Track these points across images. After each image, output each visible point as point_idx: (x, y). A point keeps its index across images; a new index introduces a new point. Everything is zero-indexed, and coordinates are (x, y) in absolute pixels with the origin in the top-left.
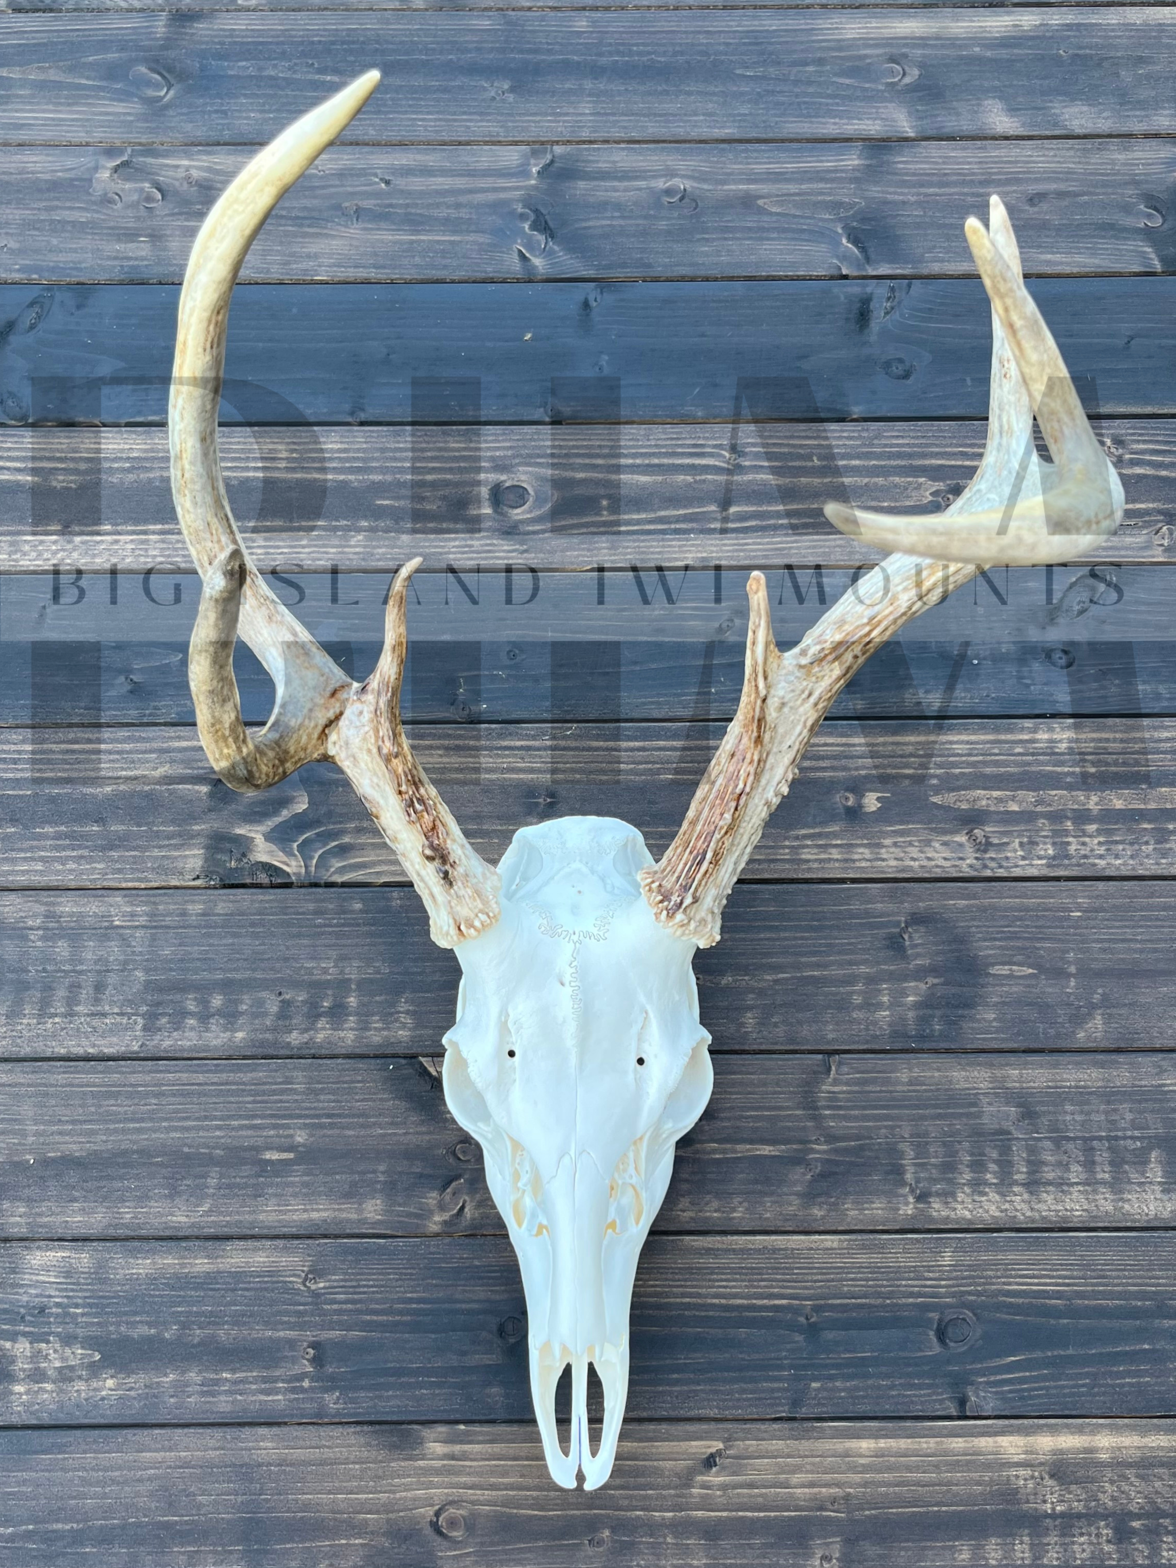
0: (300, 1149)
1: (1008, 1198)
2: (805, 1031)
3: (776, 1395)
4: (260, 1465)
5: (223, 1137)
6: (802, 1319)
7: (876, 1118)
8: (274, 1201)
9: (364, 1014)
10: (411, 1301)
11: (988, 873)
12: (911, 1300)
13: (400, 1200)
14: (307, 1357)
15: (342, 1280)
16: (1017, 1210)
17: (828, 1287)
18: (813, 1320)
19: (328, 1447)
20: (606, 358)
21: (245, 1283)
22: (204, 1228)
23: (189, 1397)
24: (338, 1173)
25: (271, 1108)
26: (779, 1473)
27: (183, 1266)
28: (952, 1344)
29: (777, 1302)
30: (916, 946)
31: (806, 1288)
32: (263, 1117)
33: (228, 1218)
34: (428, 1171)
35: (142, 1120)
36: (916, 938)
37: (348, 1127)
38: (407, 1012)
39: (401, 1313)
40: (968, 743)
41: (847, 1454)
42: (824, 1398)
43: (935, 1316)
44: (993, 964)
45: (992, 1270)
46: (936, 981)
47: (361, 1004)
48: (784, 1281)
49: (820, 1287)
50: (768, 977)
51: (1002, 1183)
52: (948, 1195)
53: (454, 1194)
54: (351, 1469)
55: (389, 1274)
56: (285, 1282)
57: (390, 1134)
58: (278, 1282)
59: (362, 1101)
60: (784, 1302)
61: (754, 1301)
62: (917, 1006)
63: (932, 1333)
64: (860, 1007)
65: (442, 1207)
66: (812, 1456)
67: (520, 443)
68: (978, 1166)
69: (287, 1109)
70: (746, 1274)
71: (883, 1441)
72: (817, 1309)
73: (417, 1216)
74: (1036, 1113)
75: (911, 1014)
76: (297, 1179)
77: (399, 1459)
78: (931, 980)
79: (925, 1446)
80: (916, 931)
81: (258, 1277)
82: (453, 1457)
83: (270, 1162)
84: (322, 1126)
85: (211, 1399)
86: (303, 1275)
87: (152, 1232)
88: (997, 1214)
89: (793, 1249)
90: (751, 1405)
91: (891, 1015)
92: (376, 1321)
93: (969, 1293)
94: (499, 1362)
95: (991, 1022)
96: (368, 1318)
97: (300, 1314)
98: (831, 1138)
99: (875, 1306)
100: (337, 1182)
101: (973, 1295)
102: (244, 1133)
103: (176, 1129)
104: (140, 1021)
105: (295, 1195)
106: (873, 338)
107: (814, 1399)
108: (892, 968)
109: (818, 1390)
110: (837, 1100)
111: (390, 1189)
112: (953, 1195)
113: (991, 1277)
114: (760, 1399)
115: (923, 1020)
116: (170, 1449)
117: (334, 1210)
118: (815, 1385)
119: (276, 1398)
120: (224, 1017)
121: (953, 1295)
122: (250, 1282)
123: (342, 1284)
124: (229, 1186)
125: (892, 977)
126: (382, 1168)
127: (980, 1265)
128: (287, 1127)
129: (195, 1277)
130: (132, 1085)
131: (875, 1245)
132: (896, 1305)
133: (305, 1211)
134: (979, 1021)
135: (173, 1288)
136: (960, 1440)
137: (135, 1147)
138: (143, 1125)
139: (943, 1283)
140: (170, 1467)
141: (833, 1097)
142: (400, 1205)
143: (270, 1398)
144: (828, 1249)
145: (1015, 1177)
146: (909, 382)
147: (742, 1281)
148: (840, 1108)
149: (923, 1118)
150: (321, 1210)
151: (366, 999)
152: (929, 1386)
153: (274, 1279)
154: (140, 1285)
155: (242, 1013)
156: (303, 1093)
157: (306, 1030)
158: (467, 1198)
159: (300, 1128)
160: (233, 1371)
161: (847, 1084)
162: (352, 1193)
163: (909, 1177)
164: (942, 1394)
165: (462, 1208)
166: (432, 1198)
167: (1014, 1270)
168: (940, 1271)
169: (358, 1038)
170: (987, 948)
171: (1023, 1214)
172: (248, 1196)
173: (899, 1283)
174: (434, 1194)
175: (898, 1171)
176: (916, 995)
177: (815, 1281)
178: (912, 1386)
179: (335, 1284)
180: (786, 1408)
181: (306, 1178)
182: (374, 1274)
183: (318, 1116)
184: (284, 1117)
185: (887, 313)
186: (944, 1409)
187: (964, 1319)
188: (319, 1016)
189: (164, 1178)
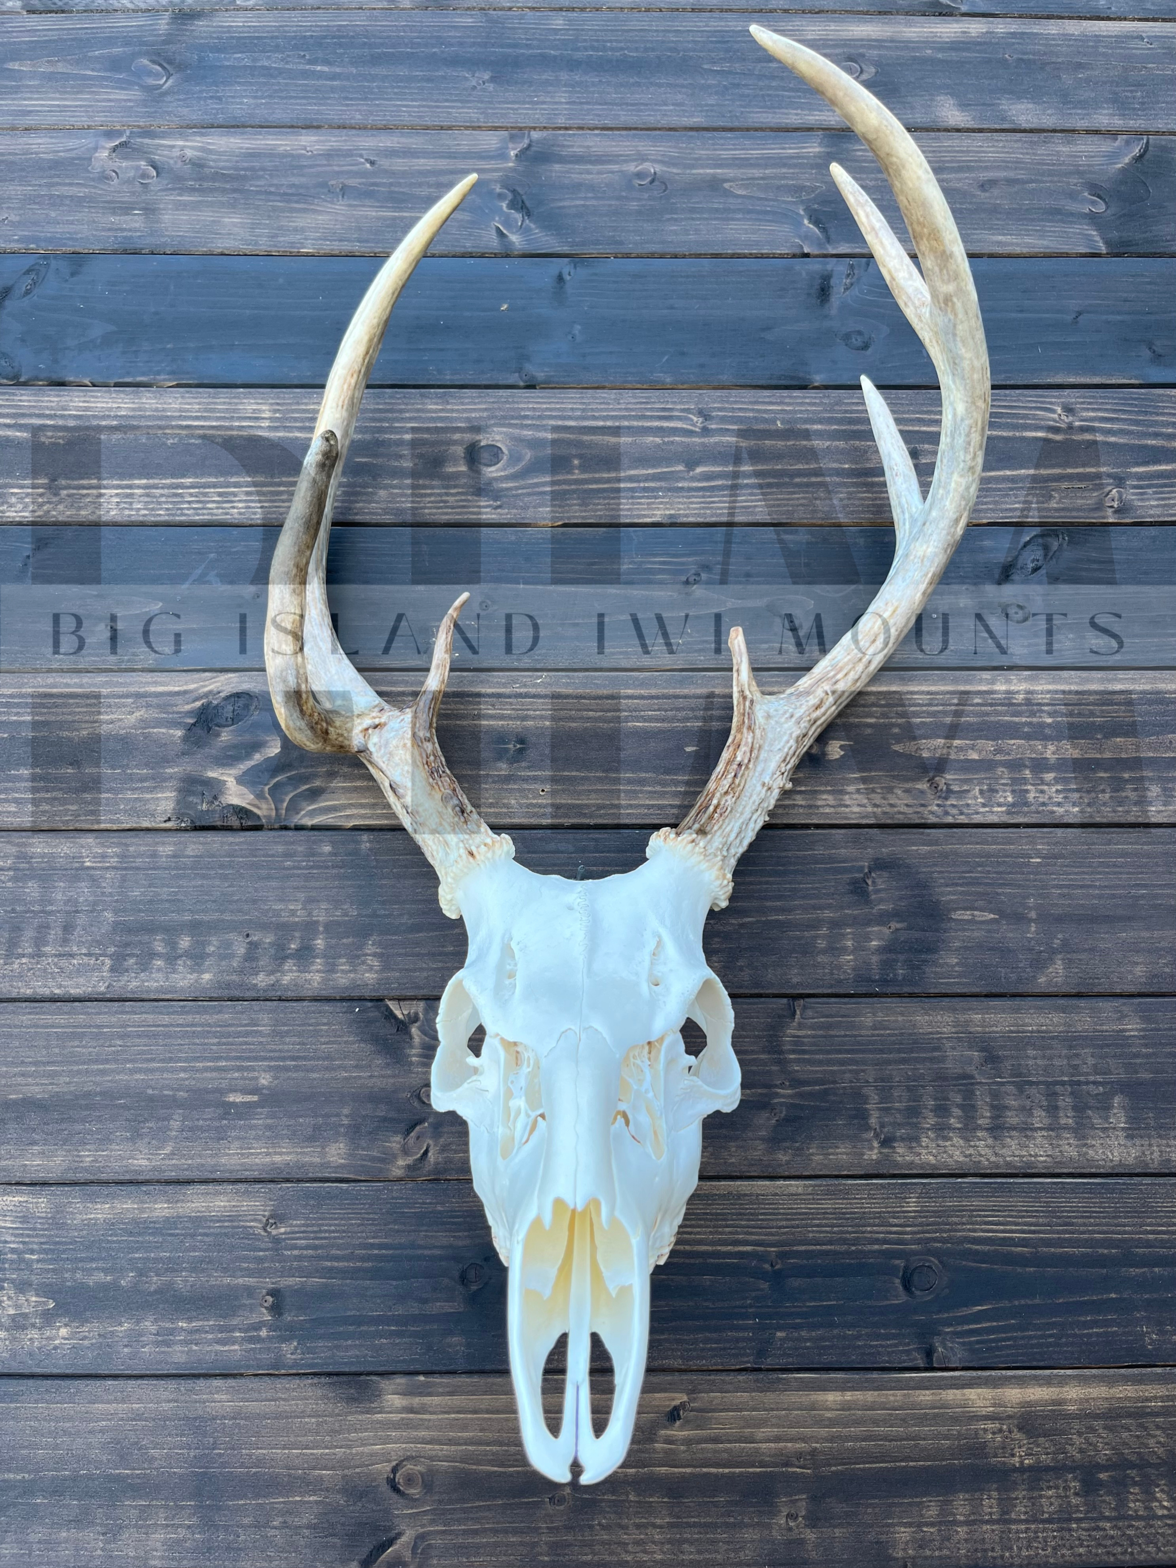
0: (265, 1091)
1: (972, 1143)
2: (771, 975)
3: (741, 1345)
4: (214, 1418)
5: (187, 1079)
6: (767, 1266)
7: (842, 1063)
8: (237, 1144)
9: (331, 958)
10: (372, 1246)
11: (949, 820)
12: (876, 1247)
13: (363, 1143)
14: (266, 1305)
15: (303, 1225)
16: (981, 1155)
17: (793, 1234)
18: (778, 1267)
19: (284, 1400)
20: (579, 327)
21: (204, 1228)
22: (165, 1171)
23: (143, 1347)
24: (301, 1116)
25: (236, 1050)
26: (744, 1427)
27: (142, 1210)
28: (918, 1293)
29: (741, 1248)
30: (878, 891)
31: (772, 1234)
32: (227, 1059)
33: (190, 1162)
34: (392, 1114)
35: (107, 1061)
36: (879, 883)
37: (312, 1070)
38: (374, 955)
39: (363, 1259)
40: (928, 693)
41: (813, 1407)
42: (789, 1349)
43: (900, 1263)
44: (956, 910)
45: (958, 1216)
46: (899, 926)
47: (329, 947)
48: (748, 1227)
49: (784, 1233)
50: (734, 921)
51: (966, 1128)
52: (913, 1140)
53: (418, 1138)
54: (307, 1423)
55: (350, 1219)
56: (246, 1227)
57: (355, 1077)
58: (238, 1227)
59: (327, 1043)
60: (749, 1248)
61: (719, 1248)
62: (880, 950)
63: (897, 1281)
64: (824, 952)
65: (406, 1152)
66: (777, 1410)
67: (495, 406)
68: (942, 1110)
69: (251, 1051)
70: (711, 1220)
71: (849, 1393)
72: (782, 1255)
73: (382, 1160)
74: (998, 1057)
75: (875, 959)
76: (260, 1122)
77: (356, 1412)
78: (894, 925)
79: (892, 1398)
80: (880, 876)
81: (218, 1221)
82: (411, 1410)
83: (233, 1104)
84: (287, 1069)
85: (166, 1349)
86: (264, 1220)
87: (112, 1176)
88: (961, 1159)
89: (758, 1195)
90: (716, 1356)
91: (855, 960)
92: (336, 1268)
93: (935, 1240)
94: (461, 1310)
95: (954, 966)
96: (329, 1264)
97: (261, 1260)
98: (796, 1082)
99: (840, 1253)
100: (301, 1125)
101: (939, 1242)
102: (208, 1075)
103: (139, 1071)
104: (108, 962)
105: (257, 1138)
106: (834, 312)
107: (779, 1349)
108: (856, 912)
109: (782, 1339)
110: (803, 1044)
111: (355, 1132)
112: (917, 1139)
113: (956, 1224)
114: (725, 1349)
115: (887, 965)
116: (123, 1401)
117: (297, 1153)
118: (779, 1334)
119: (233, 1348)
120: (191, 958)
121: (918, 1242)
122: (209, 1227)
123: (303, 1229)
124: (191, 1129)
125: (855, 922)
126: (346, 1111)
127: (945, 1211)
128: (252, 1069)
129: (154, 1222)
130: (98, 1027)
131: (840, 1190)
132: (861, 1251)
133: (268, 1154)
134: (942, 966)
135: (131, 1234)
136: (927, 1392)
137: (98, 1089)
138: (107, 1066)
139: (909, 1229)
140: (122, 1419)
141: (798, 1041)
142: (363, 1149)
143: (226, 1348)
144: (792, 1195)
145: (979, 1122)
146: (869, 351)
147: (707, 1227)
148: (804, 1052)
149: (889, 1062)
150: (284, 1153)
151: (333, 941)
152: (894, 1336)
153: (236, 1224)
154: (97, 1231)
155: (209, 955)
156: (269, 1035)
157: (272, 972)
158: (431, 1142)
159: (265, 1071)
160: (190, 1320)
161: (812, 1027)
162: (315, 1136)
163: (873, 1121)
164: (909, 1344)
165: (426, 1153)
166: (395, 1142)
167: (980, 1216)
168: (905, 1217)
169: (325, 980)
170: (950, 893)
171: (988, 1160)
172: (211, 1138)
173: (864, 1229)
174: (398, 1138)
175: (862, 1116)
176: (879, 939)
177: (780, 1227)
178: (878, 1337)
179: (296, 1229)
180: (751, 1358)
181: (269, 1121)
182: (336, 1219)
183: (284, 1059)
184: (249, 1059)
185: (846, 289)
186: (911, 1360)
187: (928, 1267)
188: (285, 958)
189: (127, 1120)
